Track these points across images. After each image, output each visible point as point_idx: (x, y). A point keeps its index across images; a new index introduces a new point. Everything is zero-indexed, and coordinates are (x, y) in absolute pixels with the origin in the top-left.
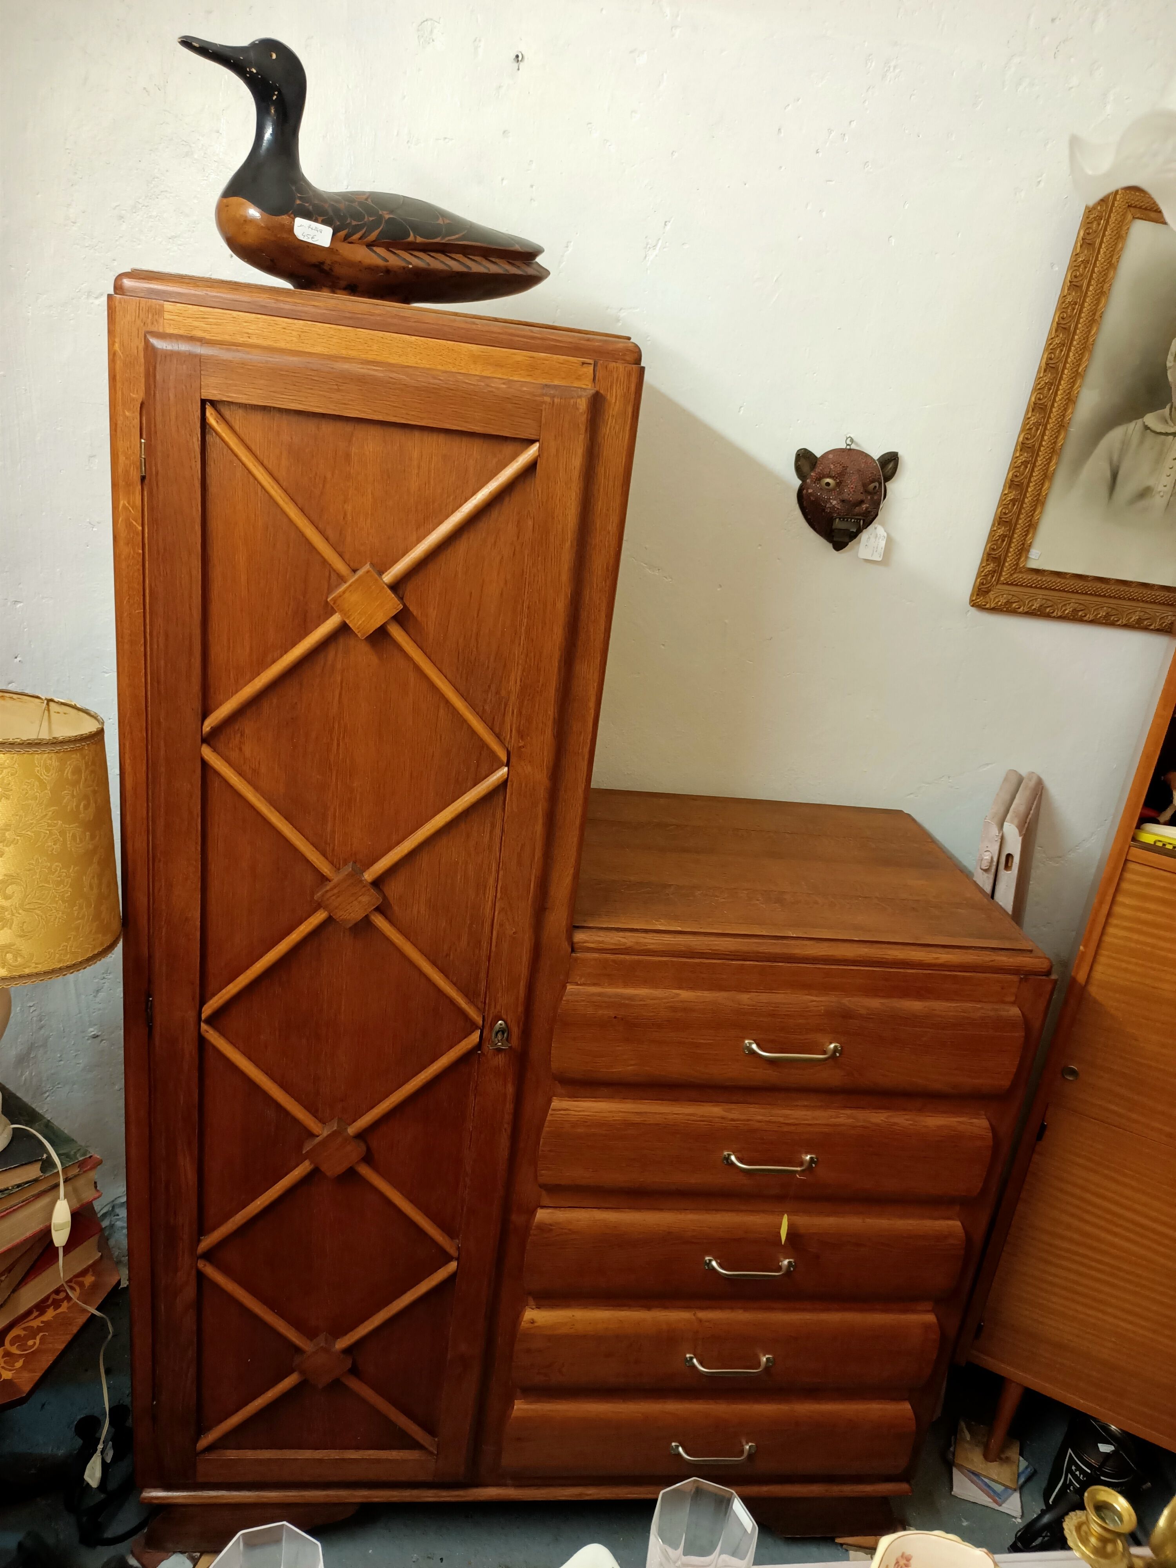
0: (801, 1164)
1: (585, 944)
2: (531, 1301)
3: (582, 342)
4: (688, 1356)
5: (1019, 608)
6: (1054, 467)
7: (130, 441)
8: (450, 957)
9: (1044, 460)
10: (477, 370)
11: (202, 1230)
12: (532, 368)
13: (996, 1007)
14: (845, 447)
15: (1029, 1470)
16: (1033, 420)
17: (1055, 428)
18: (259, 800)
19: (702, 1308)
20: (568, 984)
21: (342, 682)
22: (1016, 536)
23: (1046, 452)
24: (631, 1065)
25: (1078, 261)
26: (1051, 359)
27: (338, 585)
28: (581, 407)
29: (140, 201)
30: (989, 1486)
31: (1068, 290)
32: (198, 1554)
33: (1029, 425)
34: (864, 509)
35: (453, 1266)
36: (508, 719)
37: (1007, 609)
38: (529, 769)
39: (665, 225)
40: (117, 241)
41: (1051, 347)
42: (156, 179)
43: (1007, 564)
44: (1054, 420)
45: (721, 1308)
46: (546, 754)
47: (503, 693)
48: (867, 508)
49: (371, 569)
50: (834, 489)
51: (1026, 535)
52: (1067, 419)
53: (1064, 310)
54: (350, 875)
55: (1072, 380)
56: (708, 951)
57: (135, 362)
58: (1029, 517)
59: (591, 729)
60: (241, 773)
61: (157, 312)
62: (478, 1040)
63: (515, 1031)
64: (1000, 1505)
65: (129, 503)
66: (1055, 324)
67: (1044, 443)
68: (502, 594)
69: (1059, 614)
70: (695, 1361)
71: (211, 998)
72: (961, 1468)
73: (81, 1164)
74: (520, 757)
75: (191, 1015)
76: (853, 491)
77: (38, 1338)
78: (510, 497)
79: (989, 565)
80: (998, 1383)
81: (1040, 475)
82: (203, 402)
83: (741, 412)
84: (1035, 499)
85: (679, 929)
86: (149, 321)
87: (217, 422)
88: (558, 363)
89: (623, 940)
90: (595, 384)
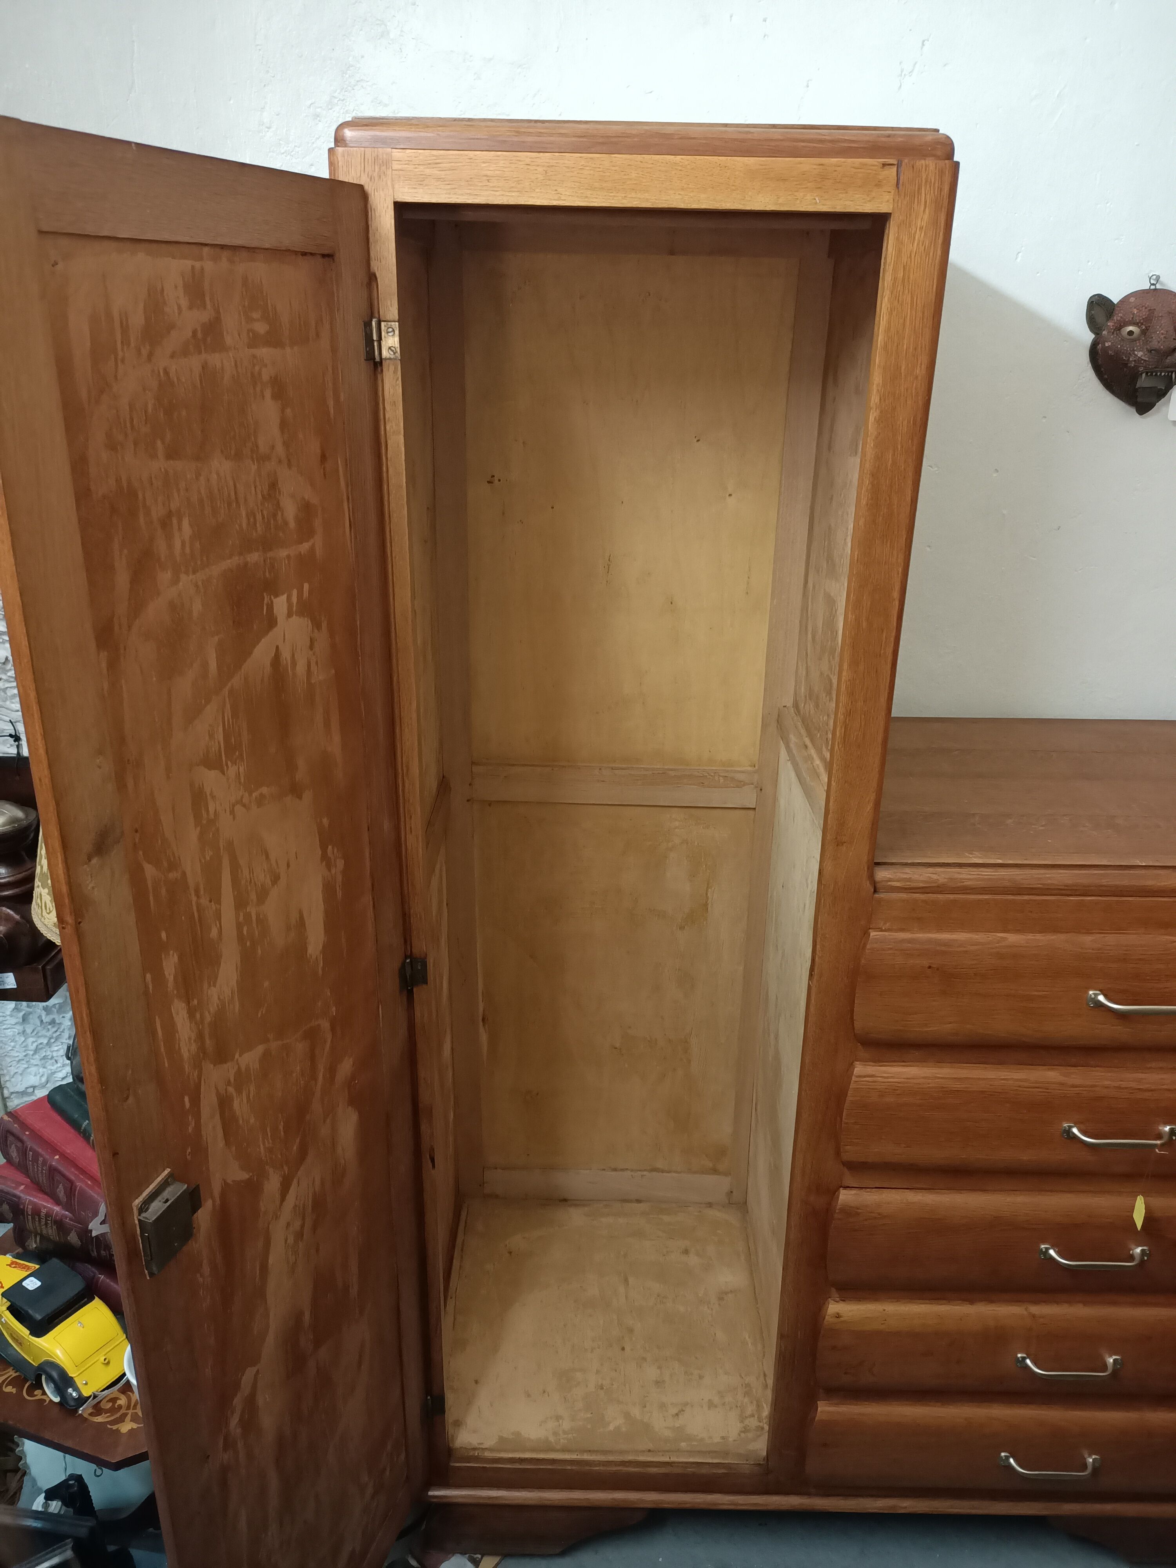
0: (1159, 1136)
1: (889, 883)
2: (834, 1291)
3: (883, 139)
4: (1019, 1355)
10: (754, 189)
14: (1148, 288)
19: (1036, 1302)
20: (870, 930)
24: (950, 1023)
29: (336, 95)
32: (479, 1556)
39: (923, 45)
40: (313, 143)
42: (351, 68)
45: (1058, 1302)
50: (1138, 339)
56: (1040, 886)
59: (895, 624)
61: (385, 162)
70: (1028, 1361)
83: (1019, 259)
85: (1000, 861)
86: (375, 174)
88: (854, 168)
89: (935, 877)
90: (898, 188)
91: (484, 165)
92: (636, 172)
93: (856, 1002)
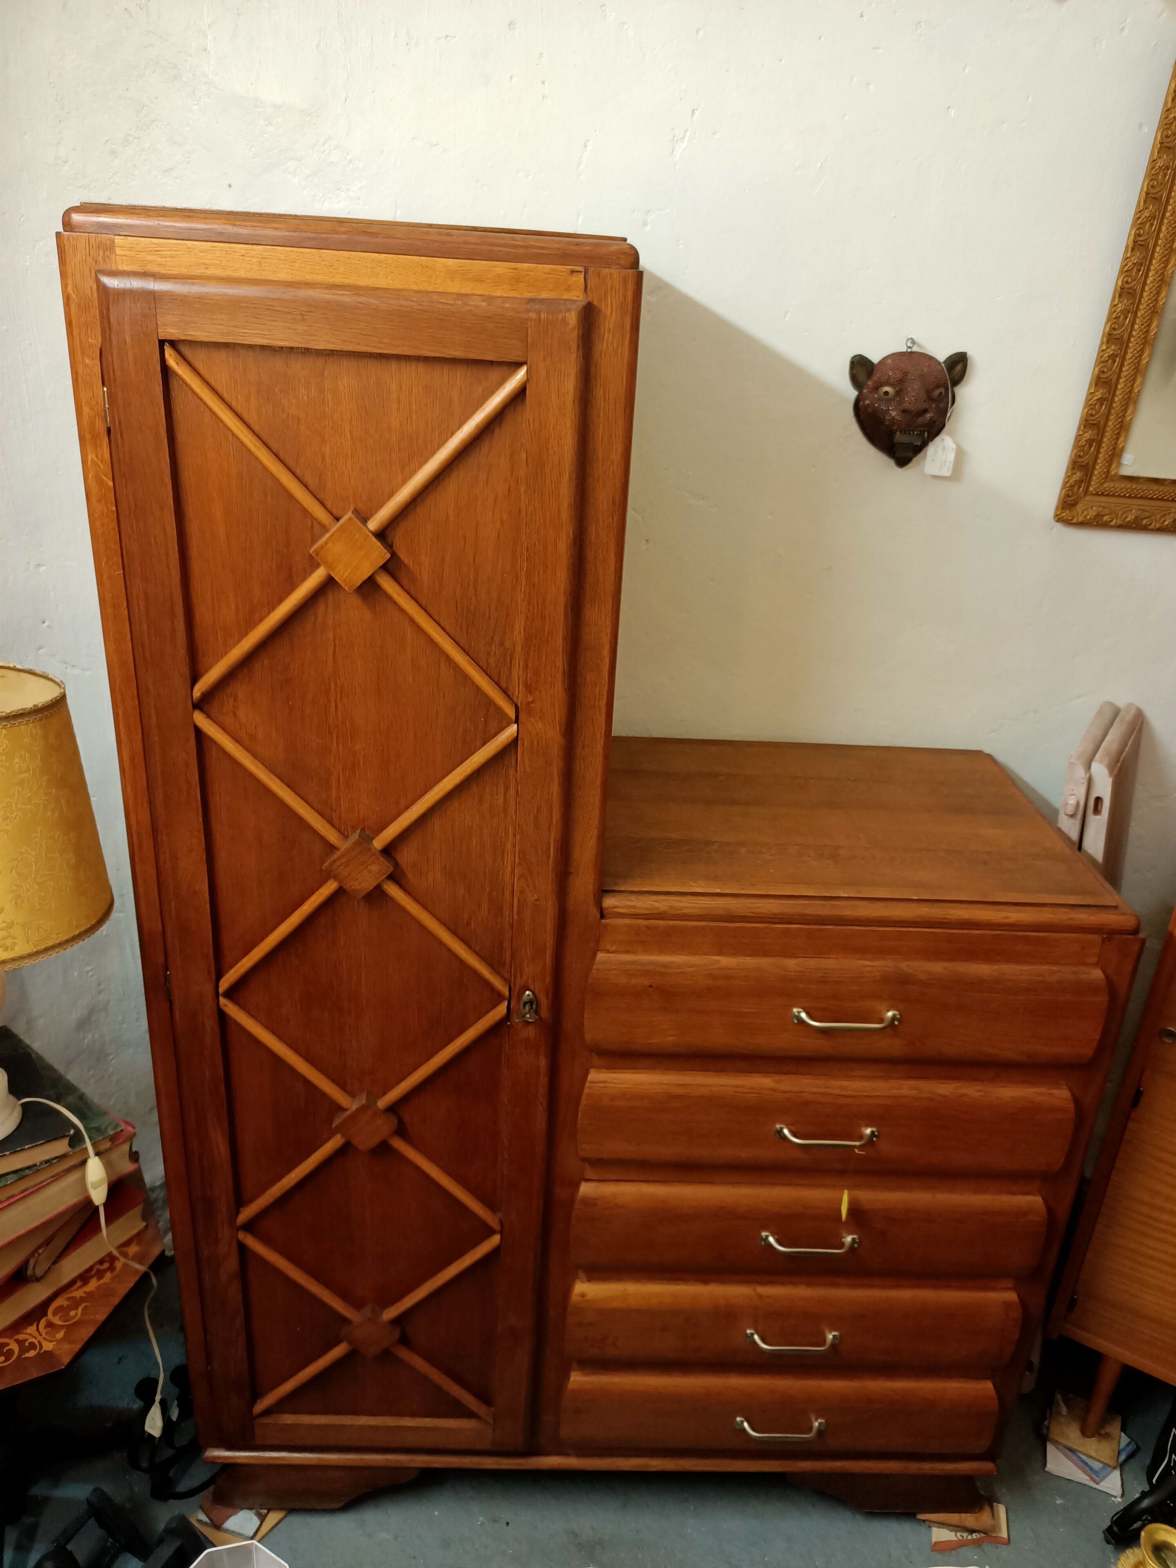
0: (860, 1137)
1: (616, 910)
2: (581, 1274)
3: (571, 247)
4: (749, 1331)
5: (1111, 521)
6: (1147, 360)
7: (93, 391)
8: (471, 926)
9: (1135, 352)
10: (456, 287)
11: (240, 1201)
12: (516, 280)
13: (1074, 969)
14: (905, 351)
15: (1131, 1447)
16: (1120, 307)
17: (1146, 314)
18: (257, 767)
19: (761, 1284)
20: (598, 952)
21: (334, 640)
22: (1105, 440)
23: (1137, 343)
24: (671, 1036)
25: (1170, 118)
26: (1139, 235)
27: (322, 536)
28: (571, 322)
29: (131, 133)
30: (1086, 1464)
31: (1158, 153)
32: (266, 1511)
33: (1115, 314)
34: (928, 418)
35: (496, 1239)
36: (515, 672)
37: (1097, 523)
38: (540, 725)
39: (693, 113)
40: (110, 178)
41: (1139, 221)
42: (145, 108)
43: (1096, 472)
44: (1145, 306)
45: (783, 1284)
46: (557, 707)
47: (508, 644)
48: (931, 418)
49: (353, 516)
50: (893, 399)
51: (1117, 439)
52: (1161, 304)
53: (1153, 177)
54: (357, 843)
55: (1165, 259)
56: (751, 914)
57: (90, 305)
58: (1120, 418)
59: (607, 678)
60: (237, 740)
61: (109, 248)
62: (505, 1011)
63: (544, 1002)
64: (1098, 1484)
65: (97, 457)
66: (1144, 195)
67: (1134, 333)
68: (498, 537)
69: (1158, 526)
70: (756, 1337)
71: (227, 971)
72: (1056, 1443)
73: (112, 1139)
74: (530, 713)
75: (208, 989)
76: (916, 400)
77: (80, 1309)
78: (500, 428)
79: (1075, 474)
80: (1095, 1358)
81: (1131, 370)
82: (162, 343)
83: (787, 319)
84: (1126, 397)
85: (718, 891)
86: (100, 259)
87: (178, 364)
88: (544, 273)
89: (656, 904)
90: (587, 293)
91: (203, 254)
92: (345, 267)
93: (585, 1016)
